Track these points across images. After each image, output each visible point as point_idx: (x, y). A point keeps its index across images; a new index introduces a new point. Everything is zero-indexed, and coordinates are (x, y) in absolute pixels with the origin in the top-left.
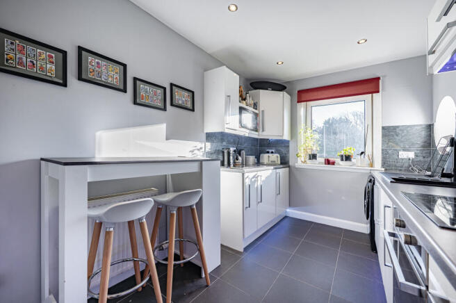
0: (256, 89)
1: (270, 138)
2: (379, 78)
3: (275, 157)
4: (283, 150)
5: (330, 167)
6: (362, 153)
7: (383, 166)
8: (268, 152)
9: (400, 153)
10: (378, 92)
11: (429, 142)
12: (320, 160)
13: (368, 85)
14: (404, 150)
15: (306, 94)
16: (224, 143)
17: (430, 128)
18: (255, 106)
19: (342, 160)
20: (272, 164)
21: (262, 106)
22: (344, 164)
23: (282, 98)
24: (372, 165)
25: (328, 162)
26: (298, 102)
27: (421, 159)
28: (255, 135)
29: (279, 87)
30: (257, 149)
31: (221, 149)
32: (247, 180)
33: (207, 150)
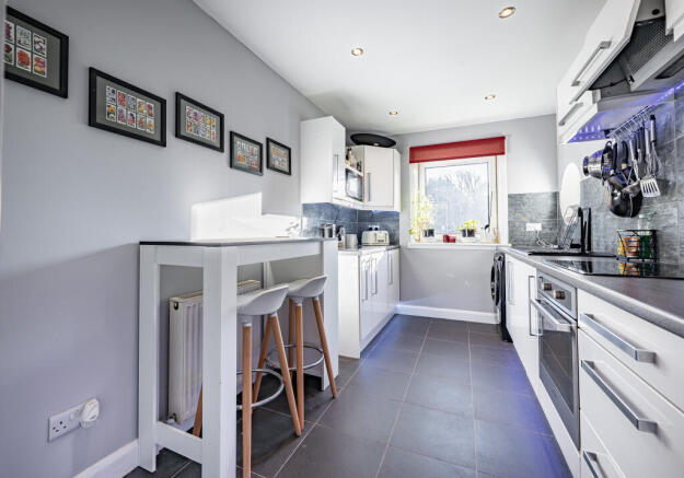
0: (358, 143)
1: (373, 209)
2: (503, 138)
3: (383, 235)
4: (391, 226)
5: (449, 245)
6: (487, 226)
7: (510, 242)
8: (371, 229)
9: (528, 225)
10: (503, 153)
11: (555, 213)
12: (438, 236)
13: (493, 145)
14: (532, 221)
15: (419, 154)
16: (322, 219)
17: (556, 196)
18: (359, 166)
19: (464, 235)
20: (379, 244)
21: (367, 168)
22: (467, 240)
23: (390, 154)
24: (496, 240)
25: (447, 239)
26: (411, 162)
27: (548, 231)
28: (359, 206)
29: (388, 143)
30: (356, 225)
31: (318, 225)
32: (363, 265)
33: (304, 227)
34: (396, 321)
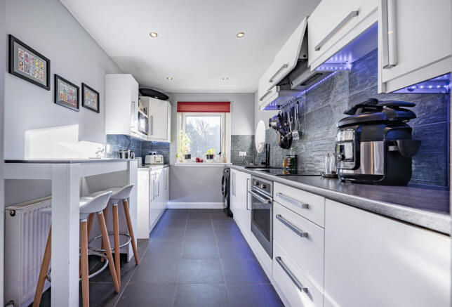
0: (145, 95)
1: (153, 140)
2: (229, 103)
3: (159, 158)
4: (164, 152)
5: (199, 164)
6: (220, 153)
7: (231, 162)
8: (151, 154)
9: (240, 152)
10: (229, 112)
11: (253, 146)
12: (193, 159)
13: (222, 106)
14: (242, 151)
15: (183, 106)
16: (119, 145)
17: (253, 137)
18: (145, 110)
19: (208, 158)
20: (158, 163)
21: (151, 112)
22: (209, 161)
23: (165, 104)
24: (225, 161)
25: (198, 160)
26: (178, 111)
27: (249, 156)
28: (145, 138)
29: (163, 97)
30: (142, 150)
31: (117, 150)
32: (152, 177)
33: (108, 152)
34: (167, 213)
